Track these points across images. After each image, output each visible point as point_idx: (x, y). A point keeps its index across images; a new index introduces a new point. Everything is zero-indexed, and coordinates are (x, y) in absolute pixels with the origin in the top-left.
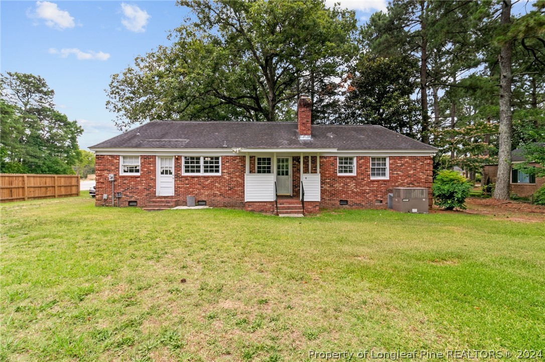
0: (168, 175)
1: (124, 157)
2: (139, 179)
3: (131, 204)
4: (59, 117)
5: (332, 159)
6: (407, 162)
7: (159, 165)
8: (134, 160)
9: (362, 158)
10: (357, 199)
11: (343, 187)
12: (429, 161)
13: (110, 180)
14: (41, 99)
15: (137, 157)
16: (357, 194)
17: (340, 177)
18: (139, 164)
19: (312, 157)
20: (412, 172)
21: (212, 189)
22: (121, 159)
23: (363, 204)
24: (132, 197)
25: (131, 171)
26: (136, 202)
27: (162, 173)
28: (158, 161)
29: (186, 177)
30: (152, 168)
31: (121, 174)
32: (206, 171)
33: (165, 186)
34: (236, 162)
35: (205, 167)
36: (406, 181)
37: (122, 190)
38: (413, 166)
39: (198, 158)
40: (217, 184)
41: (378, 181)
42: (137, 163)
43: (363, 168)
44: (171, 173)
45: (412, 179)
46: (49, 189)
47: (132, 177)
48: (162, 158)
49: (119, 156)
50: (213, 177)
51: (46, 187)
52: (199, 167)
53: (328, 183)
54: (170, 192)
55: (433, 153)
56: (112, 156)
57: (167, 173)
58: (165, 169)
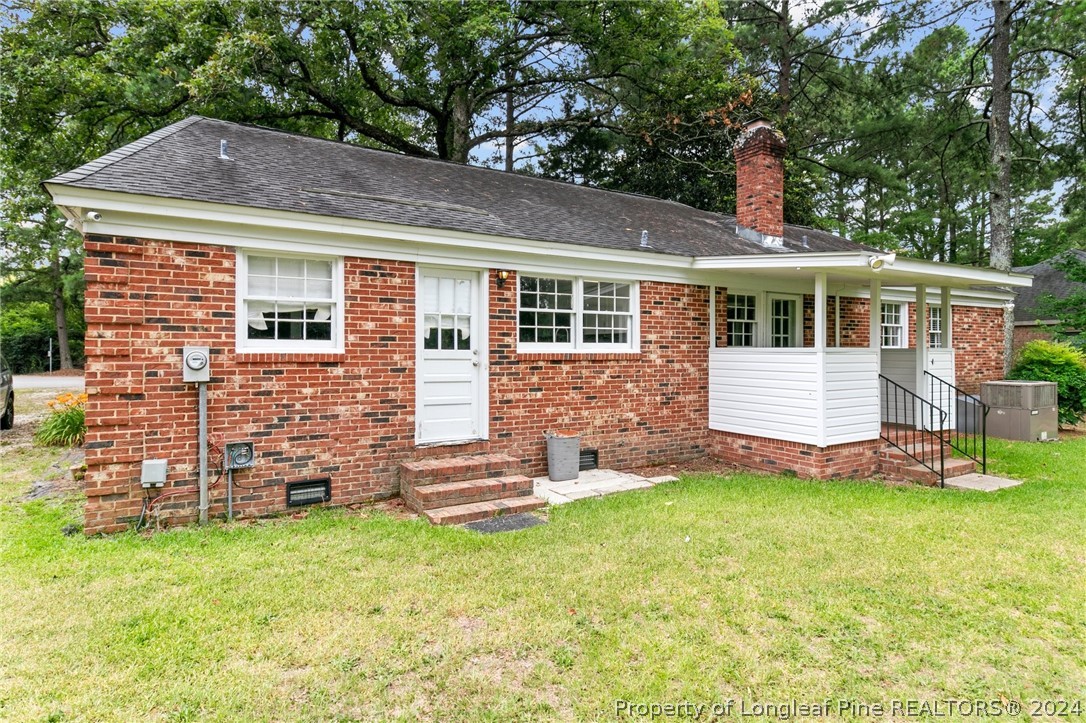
0: (456, 352)
1: (254, 259)
2: (339, 371)
3: (299, 495)
6: (975, 320)
8: (306, 277)
13: (189, 377)
15: (325, 265)
18: (339, 299)
20: (980, 344)
21: (614, 404)
22: (241, 264)
24: (303, 461)
25: (286, 332)
26: (326, 483)
27: (431, 343)
28: (422, 289)
29: (530, 361)
30: (398, 320)
31: (241, 349)
32: (589, 338)
33: (452, 400)
34: (680, 305)
35: (589, 320)
37: (251, 428)
38: (982, 330)
39: (565, 286)
40: (629, 386)
44: (467, 344)
47: (303, 362)
48: (440, 275)
49: (235, 251)
52: (564, 320)
54: (472, 423)
55: (1007, 302)
56: (193, 250)
57: (448, 345)
58: (442, 326)
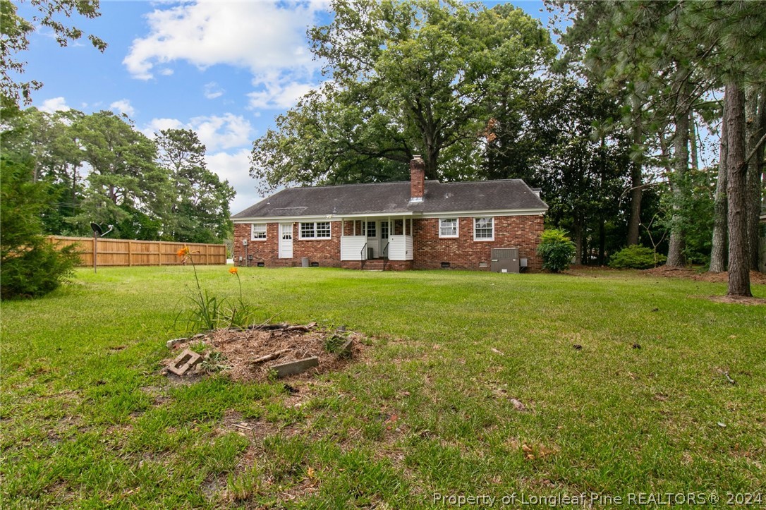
0: (289, 240)
1: (255, 225)
2: (266, 243)
3: (260, 265)
4: (210, 179)
5: (433, 221)
6: (514, 222)
7: (282, 231)
8: (262, 227)
9: (465, 219)
10: (460, 262)
11: (445, 249)
12: (539, 220)
13: (245, 244)
14: (192, 158)
15: (264, 225)
16: (459, 256)
17: (441, 239)
18: (266, 231)
20: (519, 233)
21: (323, 252)
22: (253, 226)
23: (466, 266)
24: (260, 259)
25: (260, 237)
26: (263, 263)
27: (284, 238)
28: (280, 228)
29: (302, 241)
30: (275, 234)
31: (252, 240)
32: (319, 236)
33: (286, 249)
35: (319, 232)
36: (513, 242)
37: (253, 253)
38: (521, 226)
39: (312, 224)
40: (327, 247)
41: (482, 243)
42: (264, 230)
43: (466, 229)
44: (290, 238)
45: (520, 240)
46: (202, 257)
47: (260, 242)
48: (284, 225)
49: (251, 224)
50: (324, 241)
51: (200, 255)
52: (313, 232)
53: (430, 245)
54: (290, 255)
55: (543, 211)
56: (246, 224)
57: (287, 238)
58: (286, 234)
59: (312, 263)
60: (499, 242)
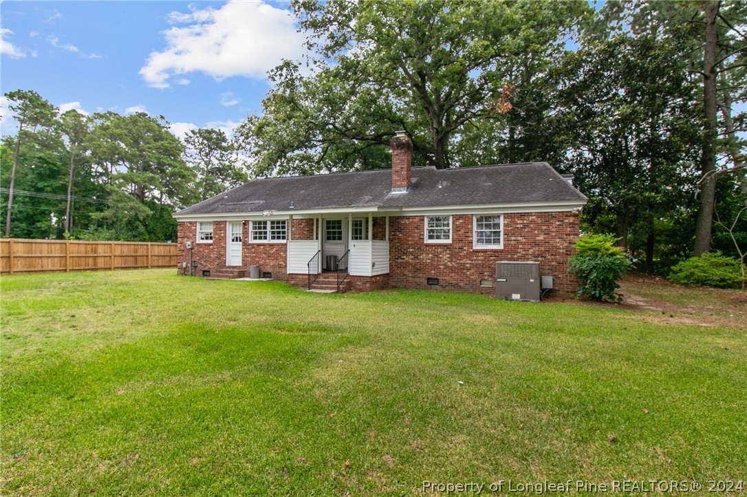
0: (238, 243)
1: (201, 224)
2: (211, 247)
3: (205, 273)
5: (417, 220)
6: (533, 222)
7: (231, 231)
8: (208, 226)
9: (461, 217)
10: (453, 278)
11: (432, 259)
12: (571, 220)
13: (188, 247)
15: (209, 223)
16: (452, 269)
17: (428, 245)
18: (212, 231)
19: (390, 217)
20: (541, 238)
21: (277, 259)
22: (198, 225)
23: (462, 284)
24: (205, 266)
25: (207, 238)
26: (209, 271)
27: (233, 240)
28: (229, 228)
29: (252, 245)
30: (222, 235)
31: (197, 242)
32: (273, 238)
33: (234, 255)
34: (302, 226)
35: (273, 233)
36: (531, 251)
37: (198, 258)
38: (544, 228)
39: (265, 223)
40: (282, 253)
41: (485, 251)
42: (211, 229)
43: (462, 231)
44: (240, 241)
45: (543, 249)
47: (206, 245)
48: (233, 224)
49: (197, 222)
50: (278, 245)
52: (265, 233)
53: (411, 253)
54: (238, 262)
55: (579, 206)
56: (190, 223)
57: (237, 241)
58: (235, 236)
59: (264, 273)
60: (509, 251)
